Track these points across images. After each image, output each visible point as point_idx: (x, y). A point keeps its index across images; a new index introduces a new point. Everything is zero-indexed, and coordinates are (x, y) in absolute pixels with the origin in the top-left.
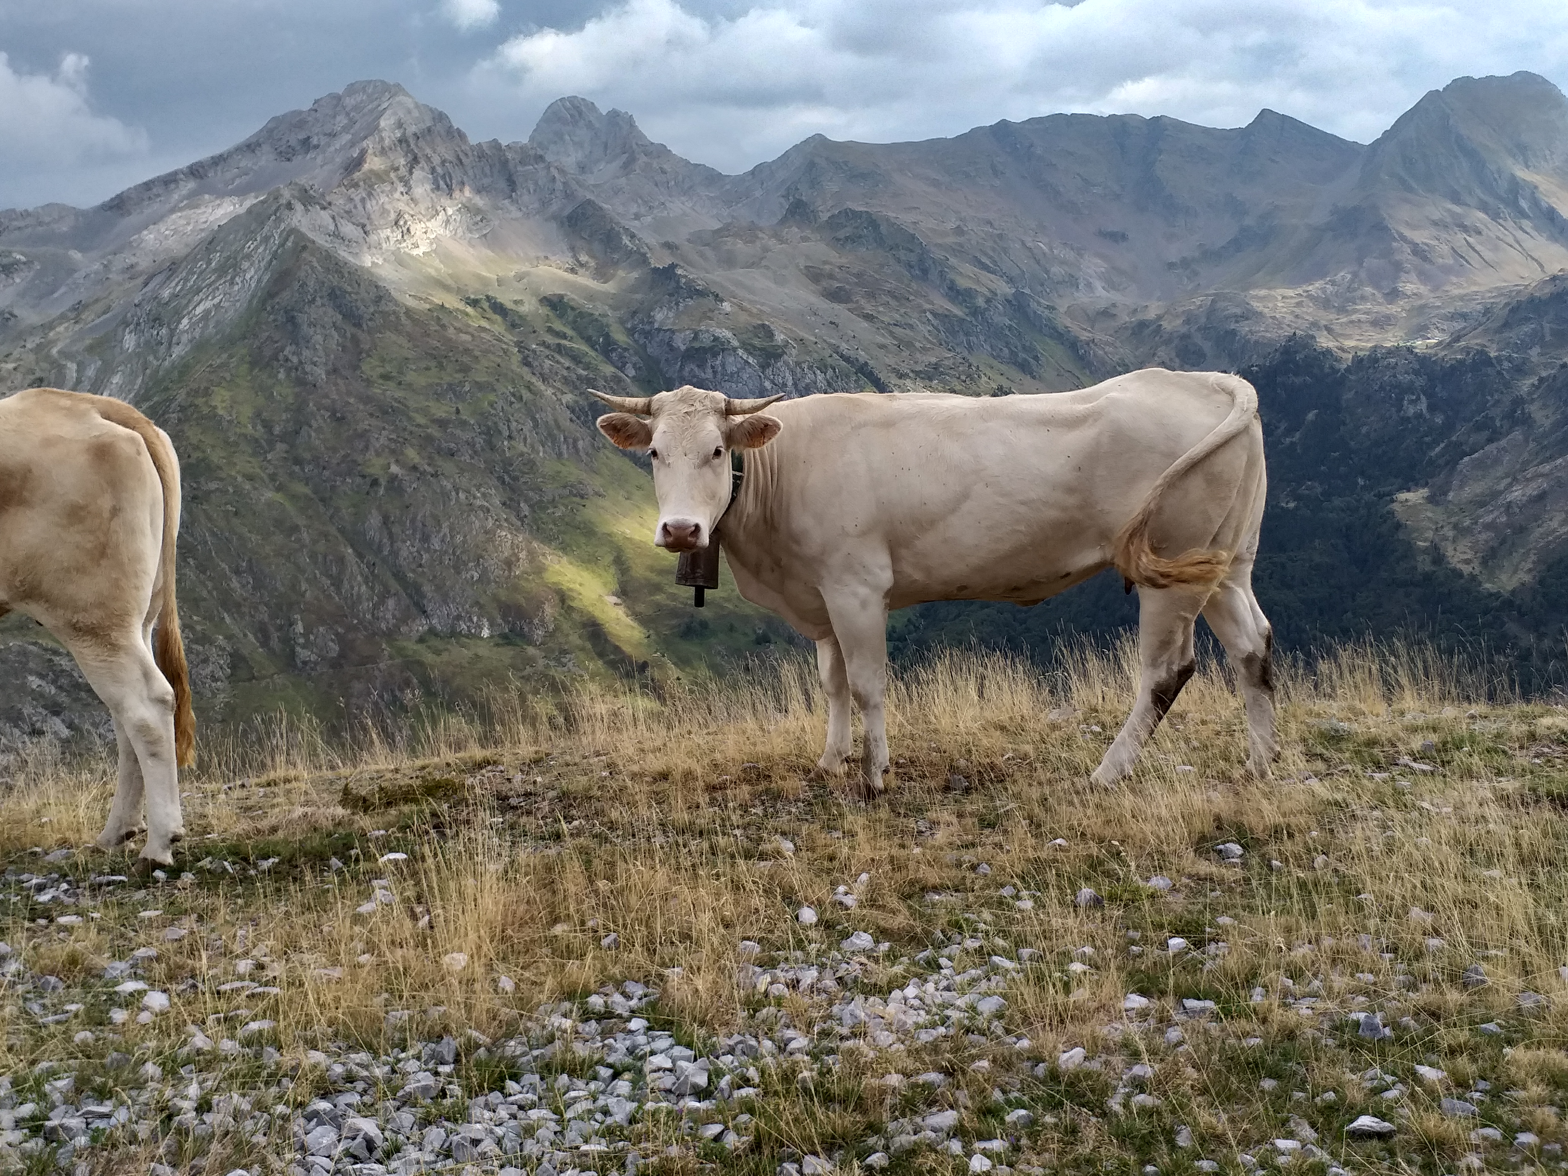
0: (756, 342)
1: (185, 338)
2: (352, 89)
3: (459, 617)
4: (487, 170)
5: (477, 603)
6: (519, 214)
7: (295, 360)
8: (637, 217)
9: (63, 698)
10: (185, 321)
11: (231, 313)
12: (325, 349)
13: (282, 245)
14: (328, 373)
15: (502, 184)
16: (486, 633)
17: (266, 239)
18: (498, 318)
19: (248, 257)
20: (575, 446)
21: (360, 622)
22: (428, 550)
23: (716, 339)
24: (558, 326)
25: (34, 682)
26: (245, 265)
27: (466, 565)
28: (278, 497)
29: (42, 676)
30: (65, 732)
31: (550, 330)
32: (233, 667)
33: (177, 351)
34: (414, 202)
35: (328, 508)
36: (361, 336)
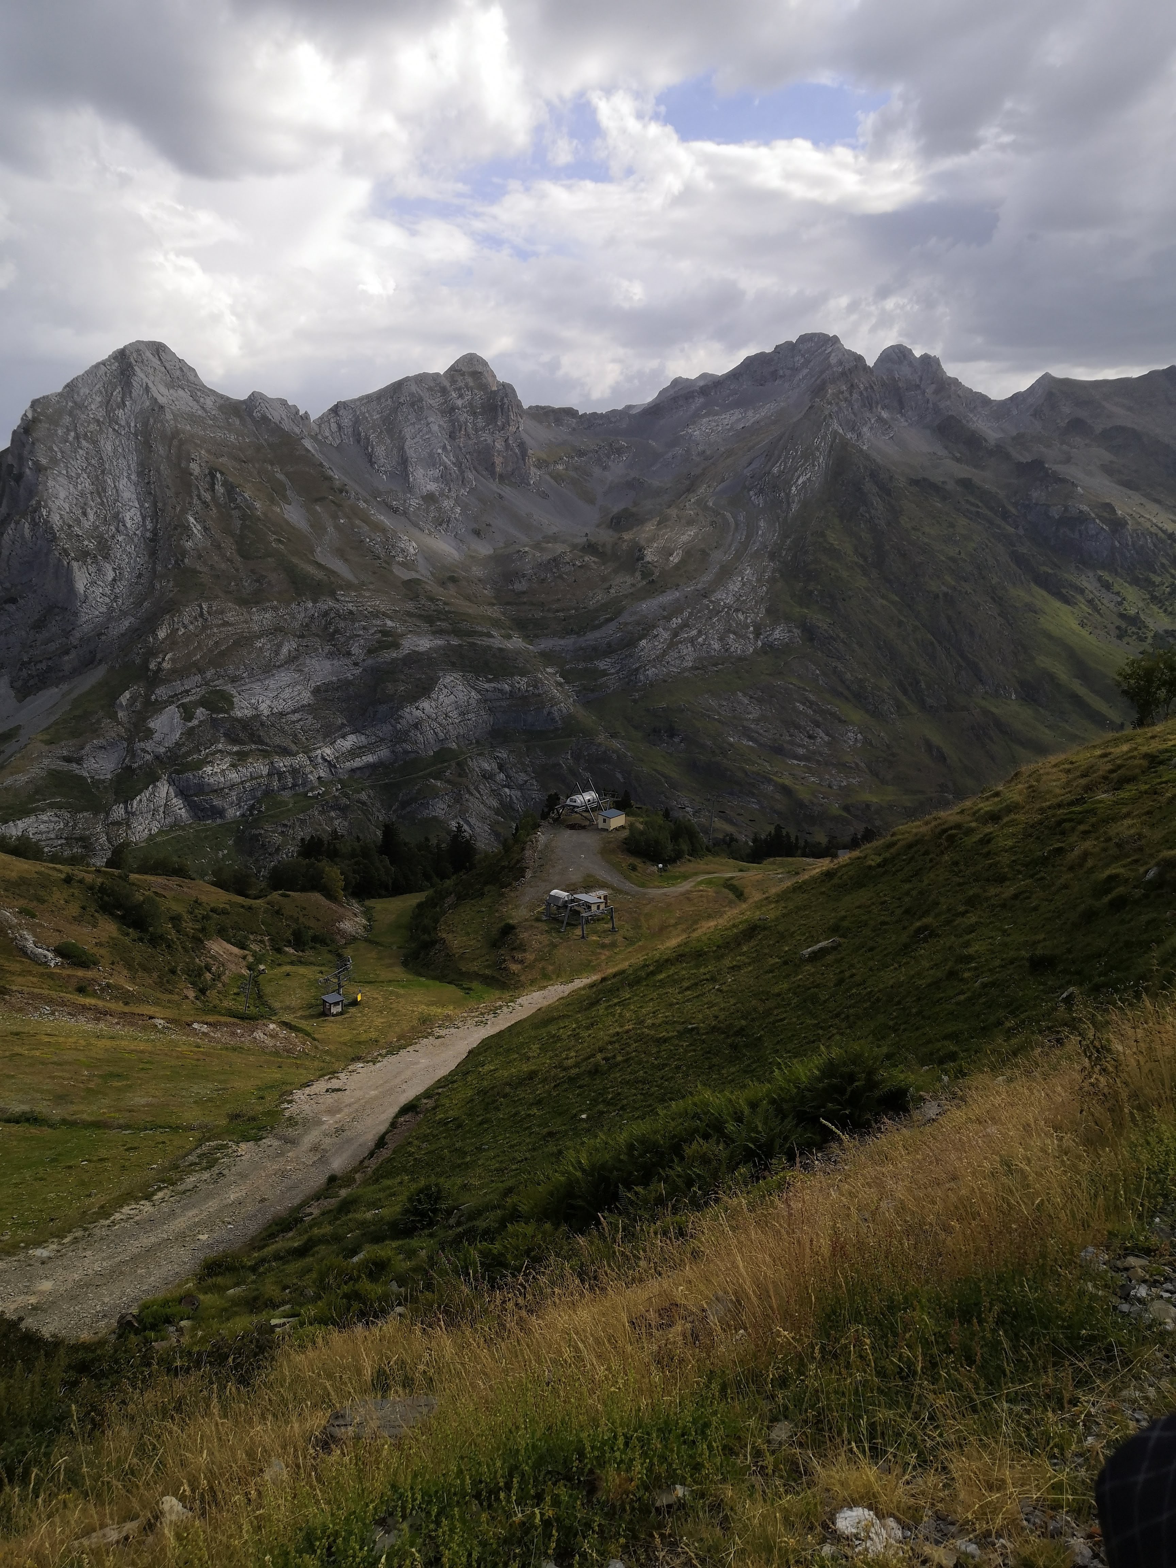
0: (1105, 514)
1: (796, 499)
2: (802, 340)
7: (868, 516)
9: (819, 718)
10: (794, 488)
11: (817, 485)
12: (880, 510)
13: (833, 443)
14: (886, 525)
15: (897, 404)
16: (1014, 697)
17: (824, 438)
18: (937, 493)
21: (952, 684)
22: (974, 642)
23: (1081, 512)
24: (972, 499)
25: (801, 707)
26: (818, 453)
28: (884, 602)
29: (804, 704)
30: (827, 738)
33: (794, 507)
34: (855, 415)
35: (913, 611)
36: (892, 501)
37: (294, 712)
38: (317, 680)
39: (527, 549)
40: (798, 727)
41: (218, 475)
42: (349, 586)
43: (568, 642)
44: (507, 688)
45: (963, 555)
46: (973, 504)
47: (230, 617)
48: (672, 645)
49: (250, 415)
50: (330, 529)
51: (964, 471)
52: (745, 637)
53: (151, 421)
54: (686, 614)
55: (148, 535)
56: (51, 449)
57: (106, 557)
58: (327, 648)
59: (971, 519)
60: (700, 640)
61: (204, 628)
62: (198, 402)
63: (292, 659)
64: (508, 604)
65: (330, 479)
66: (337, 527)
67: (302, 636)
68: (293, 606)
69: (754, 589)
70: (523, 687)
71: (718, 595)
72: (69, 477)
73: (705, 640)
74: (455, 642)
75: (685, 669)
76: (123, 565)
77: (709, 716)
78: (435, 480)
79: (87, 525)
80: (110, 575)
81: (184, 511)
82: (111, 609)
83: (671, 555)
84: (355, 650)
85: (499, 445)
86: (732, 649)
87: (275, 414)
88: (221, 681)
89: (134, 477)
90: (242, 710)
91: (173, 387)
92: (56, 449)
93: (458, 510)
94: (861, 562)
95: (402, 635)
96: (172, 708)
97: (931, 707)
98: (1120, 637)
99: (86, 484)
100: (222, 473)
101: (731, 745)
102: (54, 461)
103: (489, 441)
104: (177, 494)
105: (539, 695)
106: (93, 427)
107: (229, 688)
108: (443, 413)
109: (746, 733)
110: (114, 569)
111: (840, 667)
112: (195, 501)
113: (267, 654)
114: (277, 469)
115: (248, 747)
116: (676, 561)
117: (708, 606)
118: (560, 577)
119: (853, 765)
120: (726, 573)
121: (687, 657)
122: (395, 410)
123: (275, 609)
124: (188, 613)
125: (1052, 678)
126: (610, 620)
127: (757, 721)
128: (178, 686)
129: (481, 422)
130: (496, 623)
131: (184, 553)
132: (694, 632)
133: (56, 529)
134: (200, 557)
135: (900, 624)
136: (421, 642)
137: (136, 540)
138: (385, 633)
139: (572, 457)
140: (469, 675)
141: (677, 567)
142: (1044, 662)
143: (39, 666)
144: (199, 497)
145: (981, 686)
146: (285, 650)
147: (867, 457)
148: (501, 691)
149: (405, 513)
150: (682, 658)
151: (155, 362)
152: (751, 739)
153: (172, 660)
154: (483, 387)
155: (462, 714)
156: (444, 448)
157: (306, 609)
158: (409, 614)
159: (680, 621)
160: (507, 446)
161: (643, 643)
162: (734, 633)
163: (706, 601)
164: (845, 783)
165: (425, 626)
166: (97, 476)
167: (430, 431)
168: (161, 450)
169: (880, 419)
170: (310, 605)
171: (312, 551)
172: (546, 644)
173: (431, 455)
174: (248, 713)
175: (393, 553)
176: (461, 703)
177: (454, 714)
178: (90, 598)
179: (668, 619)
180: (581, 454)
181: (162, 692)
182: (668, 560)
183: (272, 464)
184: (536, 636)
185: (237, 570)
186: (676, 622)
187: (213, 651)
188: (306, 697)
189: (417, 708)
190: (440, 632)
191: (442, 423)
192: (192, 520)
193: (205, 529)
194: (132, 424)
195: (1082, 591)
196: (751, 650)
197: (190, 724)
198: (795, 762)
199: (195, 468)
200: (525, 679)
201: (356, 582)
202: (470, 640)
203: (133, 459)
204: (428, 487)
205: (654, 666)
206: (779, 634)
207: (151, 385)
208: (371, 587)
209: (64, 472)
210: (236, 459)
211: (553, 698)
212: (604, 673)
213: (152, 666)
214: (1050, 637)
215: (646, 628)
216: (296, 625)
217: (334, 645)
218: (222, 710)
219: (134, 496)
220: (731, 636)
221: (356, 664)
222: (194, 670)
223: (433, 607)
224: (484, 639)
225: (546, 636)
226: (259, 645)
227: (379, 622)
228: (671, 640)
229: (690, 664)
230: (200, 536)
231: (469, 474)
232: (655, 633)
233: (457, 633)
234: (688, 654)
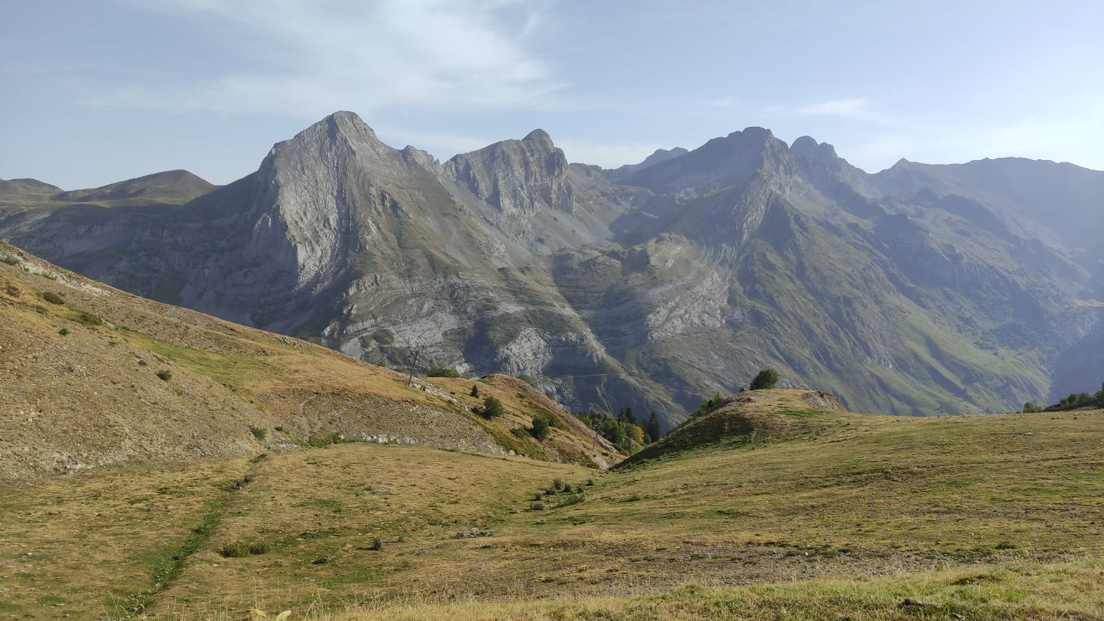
0: (948, 252)
2: (746, 130)
5: (885, 353)
6: (813, 187)
10: (745, 224)
11: (759, 222)
13: (770, 198)
15: (807, 174)
16: (891, 366)
17: (764, 195)
19: (760, 200)
22: (865, 329)
23: (932, 249)
24: (858, 237)
25: (751, 364)
26: (760, 203)
28: (805, 300)
29: (754, 362)
33: (745, 237)
34: (781, 179)
35: (823, 307)
36: (809, 236)
37: (431, 346)
38: (446, 327)
39: (574, 253)
41: (387, 195)
42: (466, 269)
44: (563, 339)
45: (856, 273)
46: (858, 240)
47: (393, 284)
48: (668, 319)
49: (406, 159)
50: (455, 232)
51: (852, 219)
52: (715, 317)
53: (348, 160)
54: (677, 300)
55: (343, 230)
56: (286, 173)
57: (317, 242)
58: (452, 308)
59: (859, 249)
60: (686, 317)
61: (377, 290)
62: (375, 150)
63: (430, 313)
64: (562, 286)
65: (454, 202)
66: (458, 232)
67: (437, 299)
68: (432, 280)
69: (720, 286)
70: (574, 340)
71: (697, 289)
72: (296, 191)
73: (689, 317)
74: (531, 308)
75: (677, 335)
76: (328, 248)
77: (692, 366)
78: (515, 206)
79: (306, 221)
80: (319, 254)
81: (366, 217)
82: (318, 274)
83: (667, 262)
84: (469, 310)
85: (555, 187)
86: (707, 324)
87: (420, 160)
88: (386, 324)
89: (335, 194)
90: (398, 343)
91: (360, 140)
92: (289, 174)
93: (530, 226)
94: (789, 273)
95: (499, 302)
96: (356, 339)
97: (837, 370)
98: (960, 331)
99: (307, 196)
100: (388, 194)
101: (707, 385)
102: (288, 181)
103: (549, 184)
104: (361, 206)
105: (584, 345)
106: (312, 162)
107: (392, 329)
108: (522, 165)
109: (717, 379)
110: (322, 250)
111: (776, 339)
112: (373, 211)
113: (415, 309)
114: (421, 193)
115: (402, 367)
116: (670, 265)
117: (691, 296)
118: (596, 271)
120: (701, 275)
121: (678, 327)
122: (491, 162)
123: (420, 281)
124: (368, 280)
125: (916, 357)
127: (723, 371)
128: (360, 326)
130: (556, 298)
131: (366, 242)
132: (683, 311)
133: (288, 223)
134: (375, 245)
135: (815, 314)
136: (510, 307)
137: (335, 232)
138: (489, 300)
139: (599, 197)
140: (540, 330)
141: (671, 270)
142: (912, 345)
143: (271, 308)
144: (375, 208)
145: (868, 359)
146: (426, 307)
147: (792, 207)
148: (560, 341)
149: (498, 226)
150: (675, 328)
151: (350, 124)
153: (357, 309)
154: (547, 150)
155: (535, 354)
156: (522, 187)
157: (440, 282)
158: (502, 288)
159: (673, 303)
160: (559, 187)
161: (650, 316)
162: (708, 314)
163: (689, 292)
165: (513, 297)
166: (313, 192)
167: (514, 176)
168: (353, 178)
169: (796, 183)
170: (442, 280)
171: (443, 246)
172: (586, 313)
173: (514, 191)
174: (405, 345)
175: (492, 251)
176: (534, 347)
177: (530, 355)
178: (306, 268)
179: (666, 302)
180: (604, 194)
181: (351, 329)
182: (665, 265)
183: (418, 191)
184: (580, 308)
185: (397, 255)
186: (671, 304)
187: (382, 305)
188: (439, 337)
189: (508, 349)
190: (521, 302)
191: (521, 171)
192: (370, 222)
193: (378, 228)
194: (336, 161)
195: (934, 300)
196: (719, 325)
197: (366, 350)
199: (373, 190)
200: (575, 334)
201: (470, 267)
202: (541, 308)
203: (335, 183)
204: (512, 211)
205: (657, 332)
206: (738, 315)
207: (348, 138)
208: (479, 271)
209: (294, 188)
210: (397, 186)
211: (593, 347)
212: (624, 334)
213: (345, 312)
214: (914, 328)
215: (652, 308)
216: (433, 292)
217: (456, 306)
218: (387, 343)
219: (335, 206)
220: (706, 315)
221: (469, 319)
222: (370, 316)
223: (517, 286)
224: (549, 307)
225: (586, 308)
226: (410, 303)
227: (484, 293)
228: (668, 316)
229: (680, 332)
230: (375, 232)
231: (536, 204)
232: (658, 310)
233: (533, 303)
234: (679, 326)
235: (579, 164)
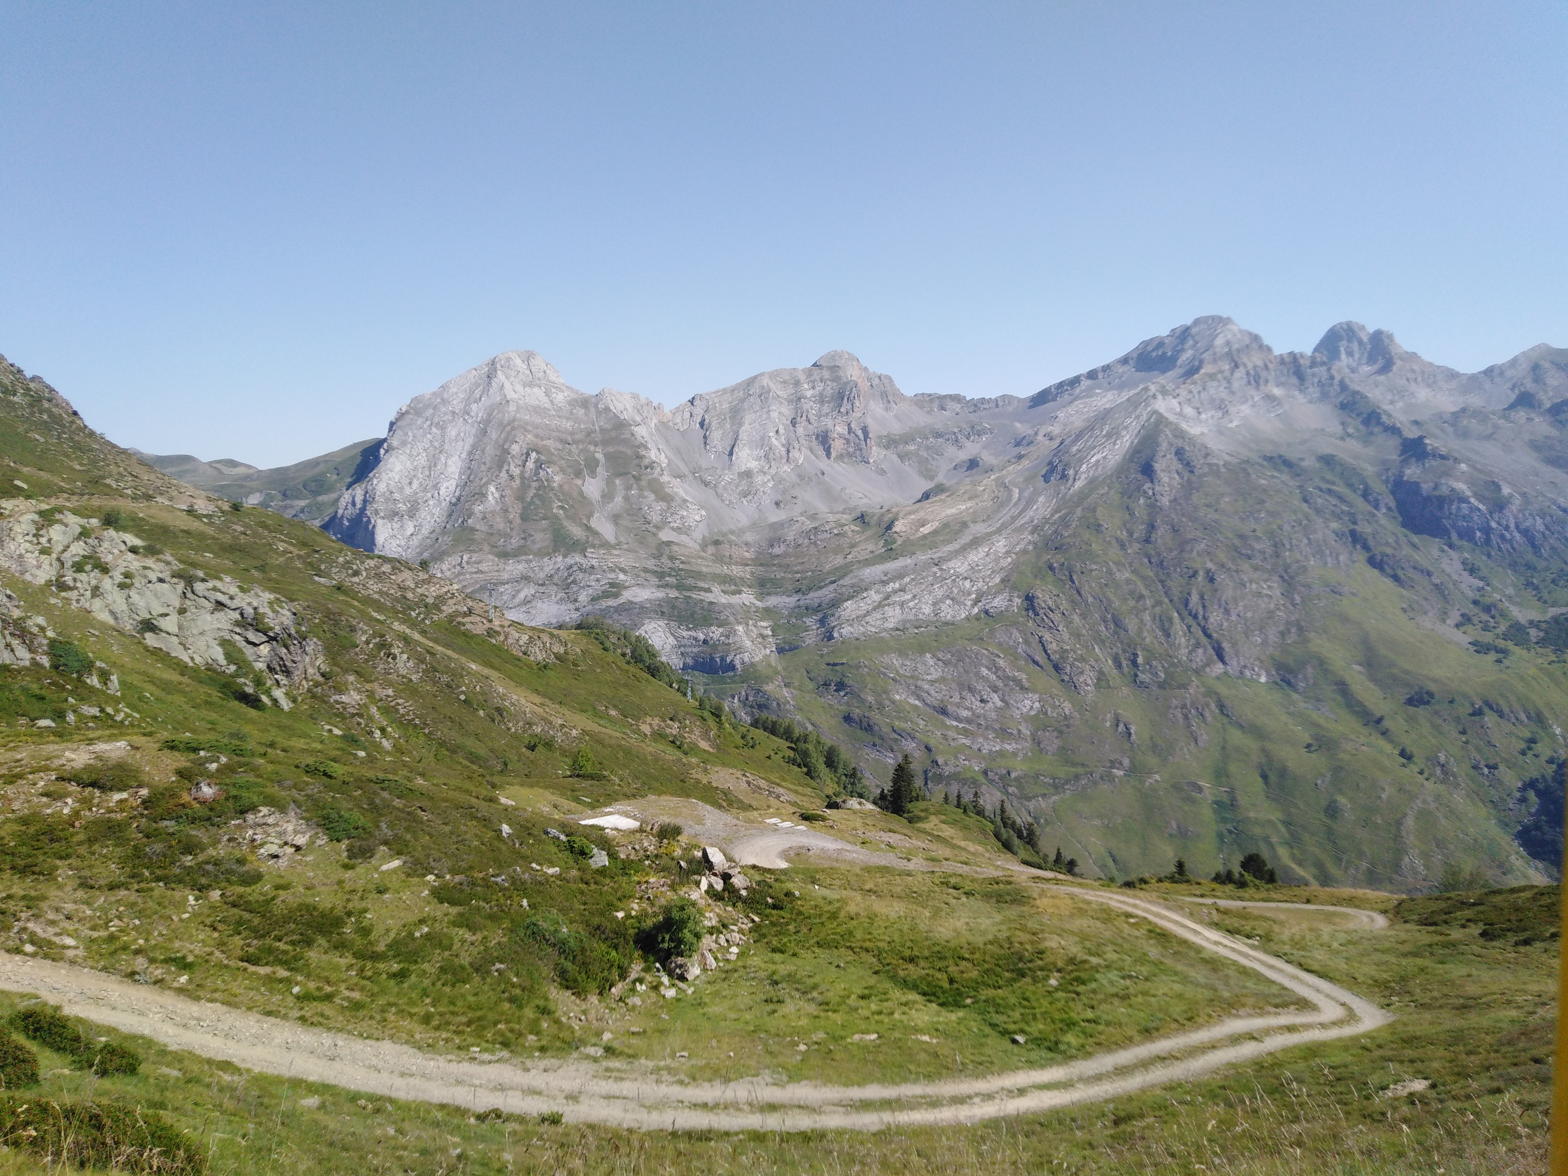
0: (1486, 494)
1: (1083, 476)
2: (1197, 322)
3: (1245, 667)
4: (1285, 371)
5: (1259, 659)
6: (1305, 401)
7: (1151, 493)
8: (1392, 402)
9: (1000, 684)
10: (1084, 466)
11: (1112, 462)
12: (1170, 485)
13: (1147, 421)
14: (1170, 502)
15: (1294, 380)
17: (1138, 417)
18: (1286, 469)
19: (1126, 428)
20: (1337, 558)
21: (1179, 662)
22: (1227, 620)
23: (1453, 490)
24: (1329, 476)
25: (984, 671)
26: (1124, 433)
27: (1253, 631)
28: (1133, 577)
29: (989, 669)
30: (999, 704)
31: (1323, 479)
32: (1099, 679)
33: (1079, 484)
35: (1163, 586)
36: (1194, 479)
40: (971, 690)
41: (534, 454)
42: (605, 545)
43: (791, 601)
44: (702, 637)
47: (484, 567)
48: (880, 606)
49: (596, 406)
50: (618, 499)
51: (1337, 447)
52: (962, 603)
53: (496, 412)
54: (907, 580)
55: (454, 500)
56: (406, 434)
57: (412, 517)
60: (911, 604)
61: (460, 574)
62: (549, 397)
63: (526, 602)
64: (762, 565)
65: (642, 457)
66: (626, 498)
67: (542, 585)
68: (545, 560)
69: (997, 560)
70: (717, 637)
72: (410, 455)
73: (916, 604)
74: (673, 594)
75: (884, 630)
76: (424, 523)
77: (884, 674)
78: (758, 459)
79: (408, 491)
80: (410, 529)
81: (488, 483)
83: (925, 526)
84: (582, 598)
85: (841, 429)
86: (942, 614)
87: (619, 405)
89: (464, 456)
91: (530, 386)
92: (410, 434)
93: (770, 485)
94: (1125, 537)
95: (626, 588)
97: (1142, 683)
99: (422, 460)
100: (538, 453)
101: (894, 702)
102: (404, 443)
104: (490, 469)
105: (729, 644)
106: (448, 417)
108: (790, 401)
109: (917, 693)
110: (415, 527)
111: (1047, 637)
112: (503, 474)
113: (505, 598)
114: (598, 449)
116: (927, 531)
117: (935, 573)
118: (815, 543)
119: (1015, 732)
120: (975, 543)
121: (891, 619)
122: (742, 401)
123: (528, 562)
124: (449, 562)
126: (834, 582)
127: (932, 682)
129: (826, 409)
130: (731, 581)
131: (472, 515)
132: (908, 597)
134: (484, 518)
135: (1141, 598)
136: (642, 594)
137: (444, 503)
138: (613, 585)
139: (927, 438)
140: (675, 624)
141: (924, 537)
145: (1220, 666)
146: (522, 596)
148: (695, 639)
150: (885, 619)
151: (522, 366)
152: (919, 697)
156: (778, 432)
157: (555, 563)
158: (646, 570)
159: (897, 585)
160: (850, 430)
161: (849, 603)
162: (953, 599)
163: (935, 569)
164: (998, 748)
165: (654, 580)
166: (434, 455)
167: (769, 418)
168: (493, 434)
169: (1268, 397)
170: (560, 559)
171: (590, 516)
172: (772, 601)
173: (761, 438)
175: (670, 519)
179: (884, 583)
180: (938, 435)
182: (918, 530)
183: (596, 445)
184: (769, 594)
185: (512, 529)
186: (891, 587)
190: (664, 586)
191: (784, 411)
192: (492, 489)
193: (501, 496)
194: (480, 415)
195: (1430, 574)
196: (963, 616)
198: (955, 723)
199: (515, 449)
200: (721, 630)
201: (613, 542)
202: (688, 594)
203: (470, 441)
204: (749, 465)
205: (851, 625)
206: (999, 602)
207: (507, 384)
208: (625, 546)
209: (408, 452)
210: (561, 441)
211: (741, 648)
215: (858, 591)
216: (542, 575)
217: (566, 593)
219: (457, 470)
220: (948, 602)
221: (577, 609)
223: (670, 565)
224: (702, 593)
225: (776, 594)
226: (501, 590)
227: (613, 576)
228: (880, 602)
229: (892, 626)
230: (493, 502)
231: (795, 454)
232: (865, 595)
233: (679, 587)
234: (894, 616)
235: (930, 395)
